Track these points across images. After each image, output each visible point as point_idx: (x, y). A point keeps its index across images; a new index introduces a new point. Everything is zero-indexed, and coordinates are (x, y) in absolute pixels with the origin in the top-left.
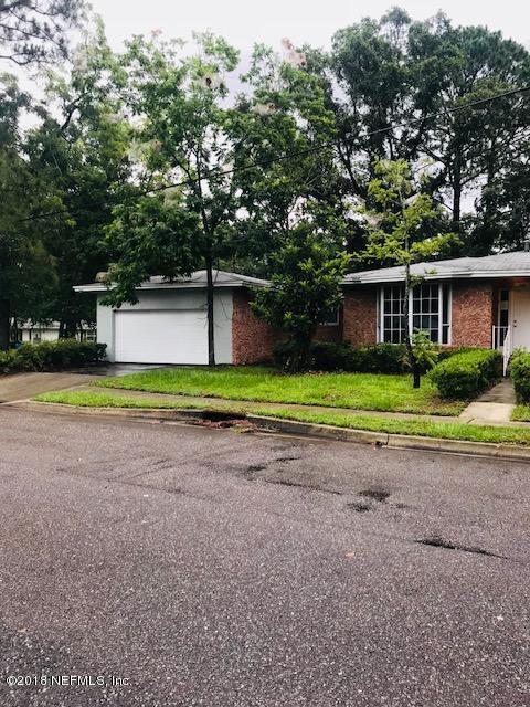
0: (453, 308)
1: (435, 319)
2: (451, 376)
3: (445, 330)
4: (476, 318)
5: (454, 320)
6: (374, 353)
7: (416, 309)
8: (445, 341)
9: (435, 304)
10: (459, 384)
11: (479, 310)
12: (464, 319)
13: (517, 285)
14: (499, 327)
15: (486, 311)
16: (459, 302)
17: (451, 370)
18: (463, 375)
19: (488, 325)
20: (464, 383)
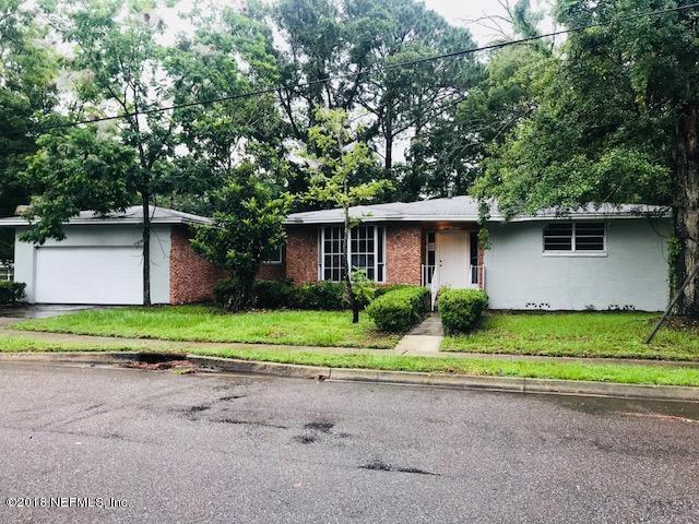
0: (387, 248)
1: (371, 257)
2: (386, 311)
3: (380, 267)
4: (406, 258)
5: (389, 260)
6: (315, 291)
7: (354, 249)
8: (380, 279)
9: (371, 243)
10: (394, 319)
11: (409, 251)
12: (396, 259)
13: (442, 228)
14: (427, 266)
15: (416, 251)
16: (392, 243)
17: (386, 305)
18: (397, 310)
19: (417, 264)
20: (398, 317)
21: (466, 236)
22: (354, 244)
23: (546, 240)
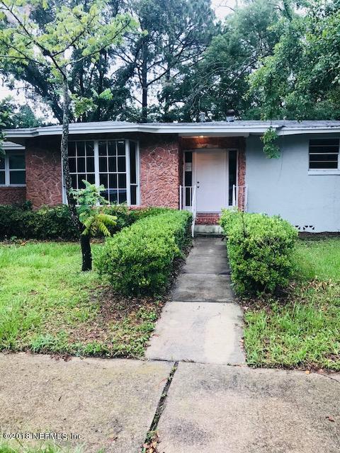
0: (141, 167)
1: (123, 177)
2: (130, 262)
3: (133, 189)
4: (162, 178)
5: (143, 181)
6: (53, 216)
7: (102, 168)
8: (133, 202)
9: (122, 161)
10: (145, 274)
11: (165, 170)
12: (151, 179)
13: (200, 146)
14: (184, 187)
15: (173, 170)
16: (146, 161)
17: (130, 250)
18: (152, 258)
19: (175, 185)
20: (154, 271)
21: (225, 155)
22: (102, 161)
23: (311, 158)
